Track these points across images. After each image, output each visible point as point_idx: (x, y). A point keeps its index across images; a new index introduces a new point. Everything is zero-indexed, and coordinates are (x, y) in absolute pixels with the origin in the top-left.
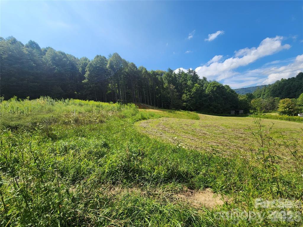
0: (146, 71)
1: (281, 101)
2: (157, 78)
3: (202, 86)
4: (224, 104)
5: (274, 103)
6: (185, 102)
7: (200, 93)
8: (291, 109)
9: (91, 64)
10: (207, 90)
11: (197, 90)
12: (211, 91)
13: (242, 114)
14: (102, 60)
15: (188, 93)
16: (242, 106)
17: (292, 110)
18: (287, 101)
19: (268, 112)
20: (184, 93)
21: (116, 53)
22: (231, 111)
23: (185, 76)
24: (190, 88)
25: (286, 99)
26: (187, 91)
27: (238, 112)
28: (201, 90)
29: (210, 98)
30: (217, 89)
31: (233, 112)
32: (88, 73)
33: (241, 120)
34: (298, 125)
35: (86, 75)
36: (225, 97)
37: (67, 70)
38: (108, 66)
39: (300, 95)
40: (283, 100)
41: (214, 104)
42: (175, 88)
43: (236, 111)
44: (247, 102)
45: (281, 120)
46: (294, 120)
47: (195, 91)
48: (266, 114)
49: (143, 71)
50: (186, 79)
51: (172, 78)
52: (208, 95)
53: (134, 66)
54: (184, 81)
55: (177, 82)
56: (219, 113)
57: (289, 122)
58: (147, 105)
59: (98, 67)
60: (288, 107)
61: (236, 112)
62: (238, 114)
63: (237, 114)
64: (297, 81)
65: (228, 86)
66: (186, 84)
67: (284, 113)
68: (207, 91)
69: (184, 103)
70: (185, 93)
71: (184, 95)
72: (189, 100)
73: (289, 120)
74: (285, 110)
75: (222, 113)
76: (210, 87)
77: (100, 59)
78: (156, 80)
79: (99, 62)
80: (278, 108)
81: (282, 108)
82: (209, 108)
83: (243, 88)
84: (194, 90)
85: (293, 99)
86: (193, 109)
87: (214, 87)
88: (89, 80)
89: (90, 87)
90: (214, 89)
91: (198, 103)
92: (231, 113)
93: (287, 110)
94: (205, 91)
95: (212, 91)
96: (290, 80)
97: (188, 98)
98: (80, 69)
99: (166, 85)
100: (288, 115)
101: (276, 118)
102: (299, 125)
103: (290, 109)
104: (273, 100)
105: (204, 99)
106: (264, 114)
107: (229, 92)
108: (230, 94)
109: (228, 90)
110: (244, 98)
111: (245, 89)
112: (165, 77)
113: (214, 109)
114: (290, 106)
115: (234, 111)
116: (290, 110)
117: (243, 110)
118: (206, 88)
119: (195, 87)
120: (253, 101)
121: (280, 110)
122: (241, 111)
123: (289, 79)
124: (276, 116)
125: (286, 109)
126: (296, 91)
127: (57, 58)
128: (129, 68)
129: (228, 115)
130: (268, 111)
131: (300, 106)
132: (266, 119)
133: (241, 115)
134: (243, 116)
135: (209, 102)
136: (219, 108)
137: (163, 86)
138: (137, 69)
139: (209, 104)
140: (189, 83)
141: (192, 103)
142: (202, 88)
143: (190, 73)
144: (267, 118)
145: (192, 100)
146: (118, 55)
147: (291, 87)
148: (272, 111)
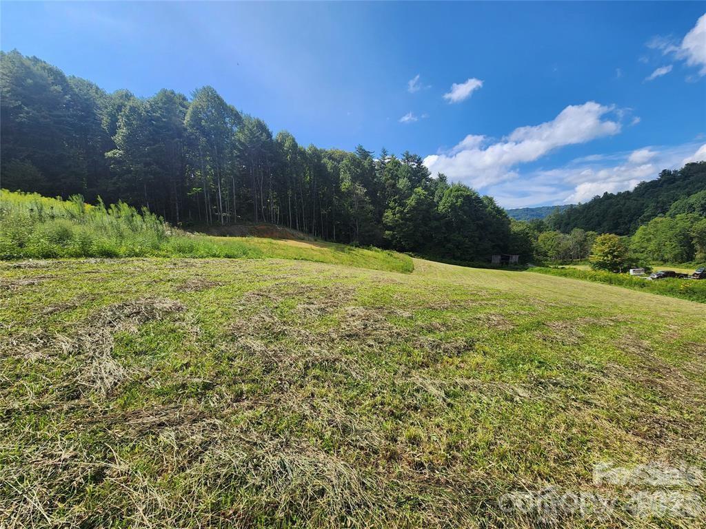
0: (295, 145)
1: (599, 239)
2: (324, 166)
3: (433, 194)
4: (477, 239)
5: (585, 243)
6: (390, 228)
7: (425, 210)
8: (617, 257)
9: (133, 109)
10: (441, 203)
11: (419, 202)
12: (450, 207)
13: (515, 264)
14: (170, 101)
15: (397, 209)
16: (517, 246)
17: (618, 260)
18: (610, 239)
19: (571, 263)
20: (388, 207)
21: (209, 88)
22: (493, 257)
23: (395, 166)
24: (402, 197)
25: (607, 236)
26: (395, 203)
27: (508, 258)
28: (429, 204)
29: (449, 224)
30: (463, 203)
31: (497, 259)
32: (123, 131)
33: (509, 277)
34: (626, 296)
35: (118, 138)
36: (481, 222)
37: (63, 118)
38: (187, 120)
39: (637, 229)
40: (603, 236)
41: (455, 238)
42: (366, 194)
43: (502, 256)
44: (528, 237)
45: (593, 281)
46: (620, 283)
47: (413, 203)
48: (567, 267)
49: (287, 144)
50: (397, 176)
51: (361, 169)
52: (444, 216)
53: (261, 127)
54: (391, 178)
55: (375, 180)
56: (465, 260)
57: (610, 287)
58: (293, 231)
59: (158, 119)
60: (611, 254)
61: (502, 259)
62: (507, 264)
63: (505, 265)
64: (635, 200)
65: (491, 200)
66: (394, 186)
67: (602, 265)
68: (441, 207)
69: (387, 232)
70: (391, 208)
71: (389, 213)
72: (399, 225)
73: (610, 281)
74: (605, 258)
75: (472, 259)
76: (449, 196)
77: (164, 99)
78: (319, 169)
79: (160, 105)
80: (592, 254)
81: (599, 254)
82: (444, 247)
83: (527, 208)
84: (411, 201)
85: (624, 237)
86: (407, 247)
87: (457, 197)
88: (127, 151)
89: (129, 171)
90: (457, 202)
91: (419, 234)
92: (493, 261)
93: (608, 261)
94: (437, 205)
95: (453, 207)
96: (620, 197)
97: (397, 221)
98: (105, 121)
99: (346, 185)
100: (609, 270)
101: (584, 276)
102: (629, 294)
103: (614, 256)
104: (583, 236)
105: (434, 224)
106: (561, 266)
107: (490, 213)
108: (494, 217)
109: (489, 208)
110: (521, 228)
111: (532, 210)
112: (347, 166)
113: (456, 250)
114: (614, 251)
115: (499, 257)
116: (615, 259)
117: (518, 256)
118: (441, 198)
119: (413, 196)
120: (542, 236)
121: (596, 258)
122: (514, 257)
123: (619, 194)
124: (584, 273)
125: (608, 257)
126: (630, 222)
127: (30, 81)
128: (246, 132)
129: (484, 264)
130: (572, 261)
131: (635, 251)
132: (563, 279)
133: (512, 266)
134: (516, 269)
135: (445, 233)
136: (466, 247)
137: (338, 187)
138: (269, 135)
139: (445, 237)
140: (402, 183)
141: (404, 232)
142: (431, 197)
143: (408, 161)
144: (565, 275)
145: (405, 224)
146: (213, 91)
147: (621, 212)
148: (578, 261)
